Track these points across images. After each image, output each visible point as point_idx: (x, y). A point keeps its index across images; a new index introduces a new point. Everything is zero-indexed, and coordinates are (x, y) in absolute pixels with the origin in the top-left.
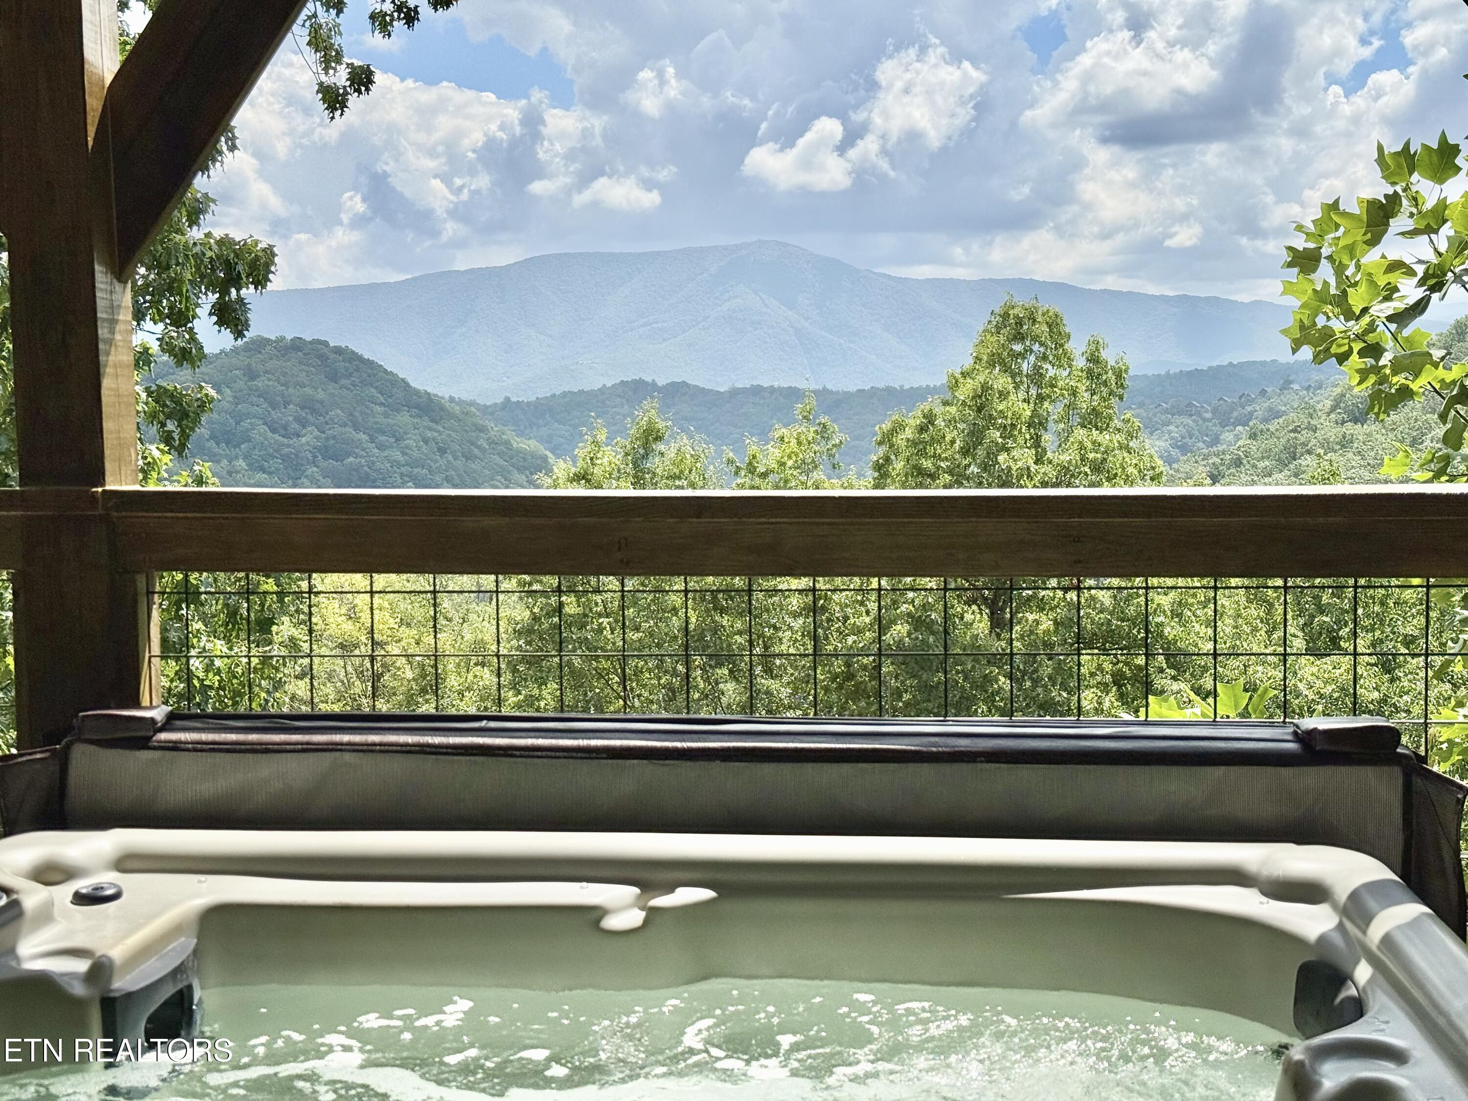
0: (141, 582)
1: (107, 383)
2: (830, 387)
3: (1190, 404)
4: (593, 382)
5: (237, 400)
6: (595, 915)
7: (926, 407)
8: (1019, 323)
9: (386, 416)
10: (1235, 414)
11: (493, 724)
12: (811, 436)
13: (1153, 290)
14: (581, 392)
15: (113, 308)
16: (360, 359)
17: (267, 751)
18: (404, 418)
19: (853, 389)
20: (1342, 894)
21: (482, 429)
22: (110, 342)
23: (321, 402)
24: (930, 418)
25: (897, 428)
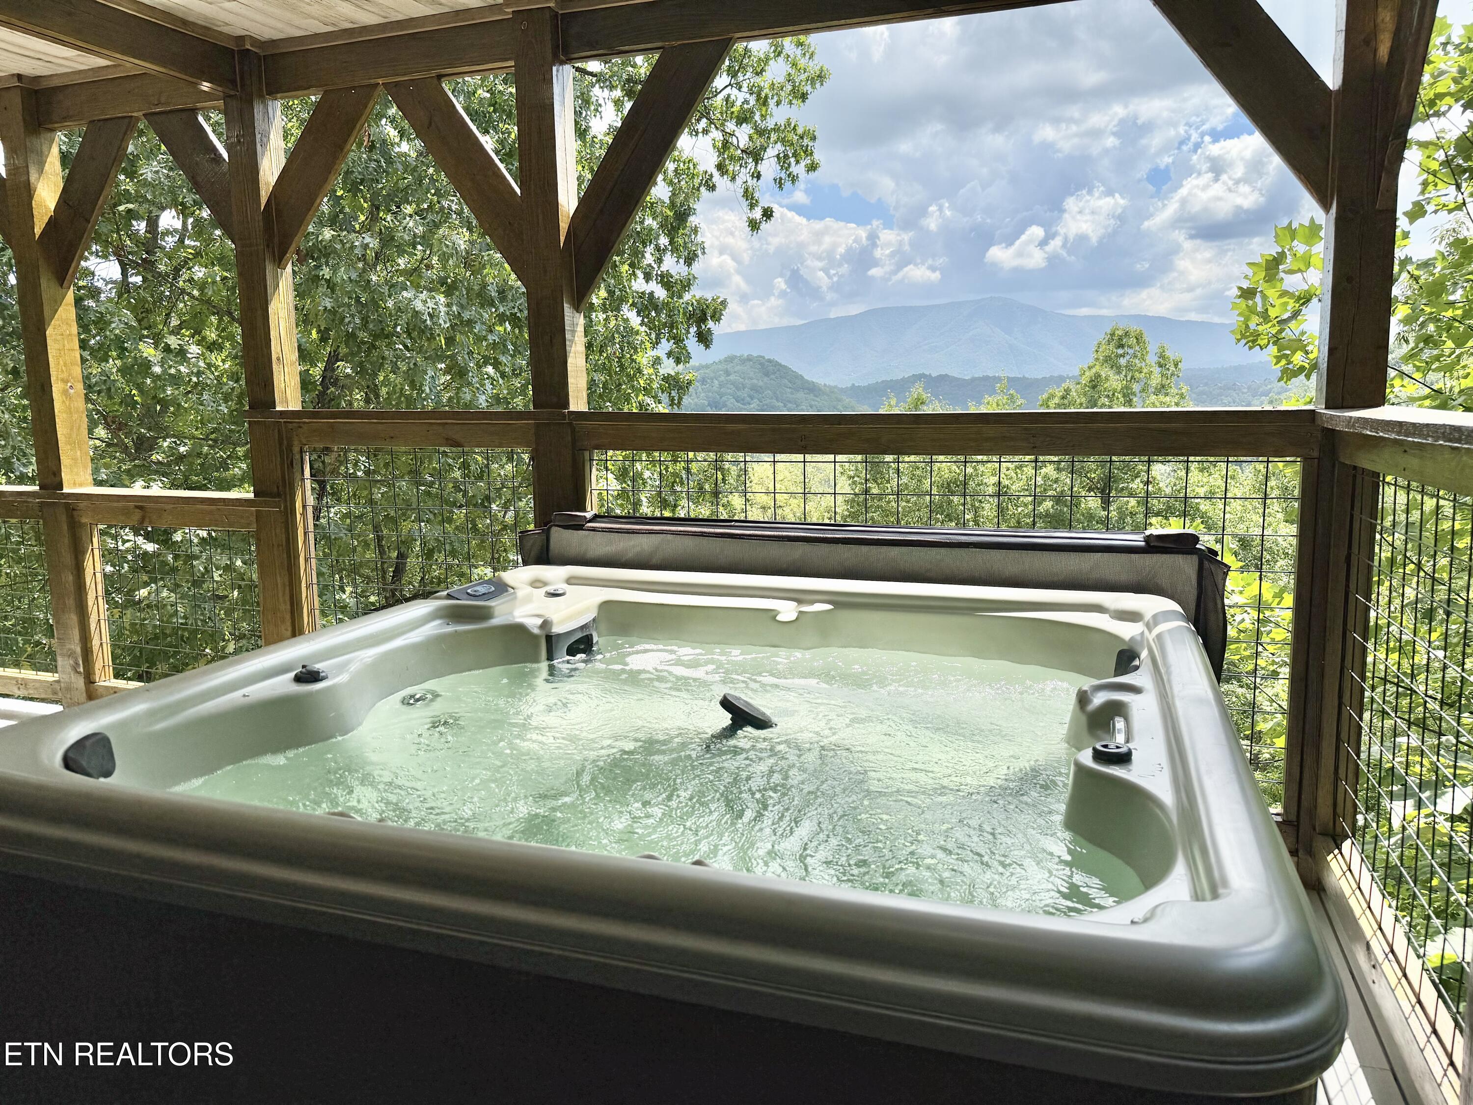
0: (587, 454)
1: (570, 361)
2: (1027, 376)
3: (1235, 384)
4: (898, 375)
5: (721, 386)
6: (774, 613)
7: (1065, 385)
8: (1120, 339)
9: (792, 393)
10: (1261, 390)
11: (737, 524)
12: (1004, 401)
13: (1217, 320)
14: (891, 380)
15: (575, 325)
16: (780, 365)
17: (633, 533)
18: (801, 395)
19: (1040, 377)
20: (1148, 616)
21: (839, 400)
22: (572, 341)
23: (761, 387)
24: (1068, 391)
25: (1052, 396)
